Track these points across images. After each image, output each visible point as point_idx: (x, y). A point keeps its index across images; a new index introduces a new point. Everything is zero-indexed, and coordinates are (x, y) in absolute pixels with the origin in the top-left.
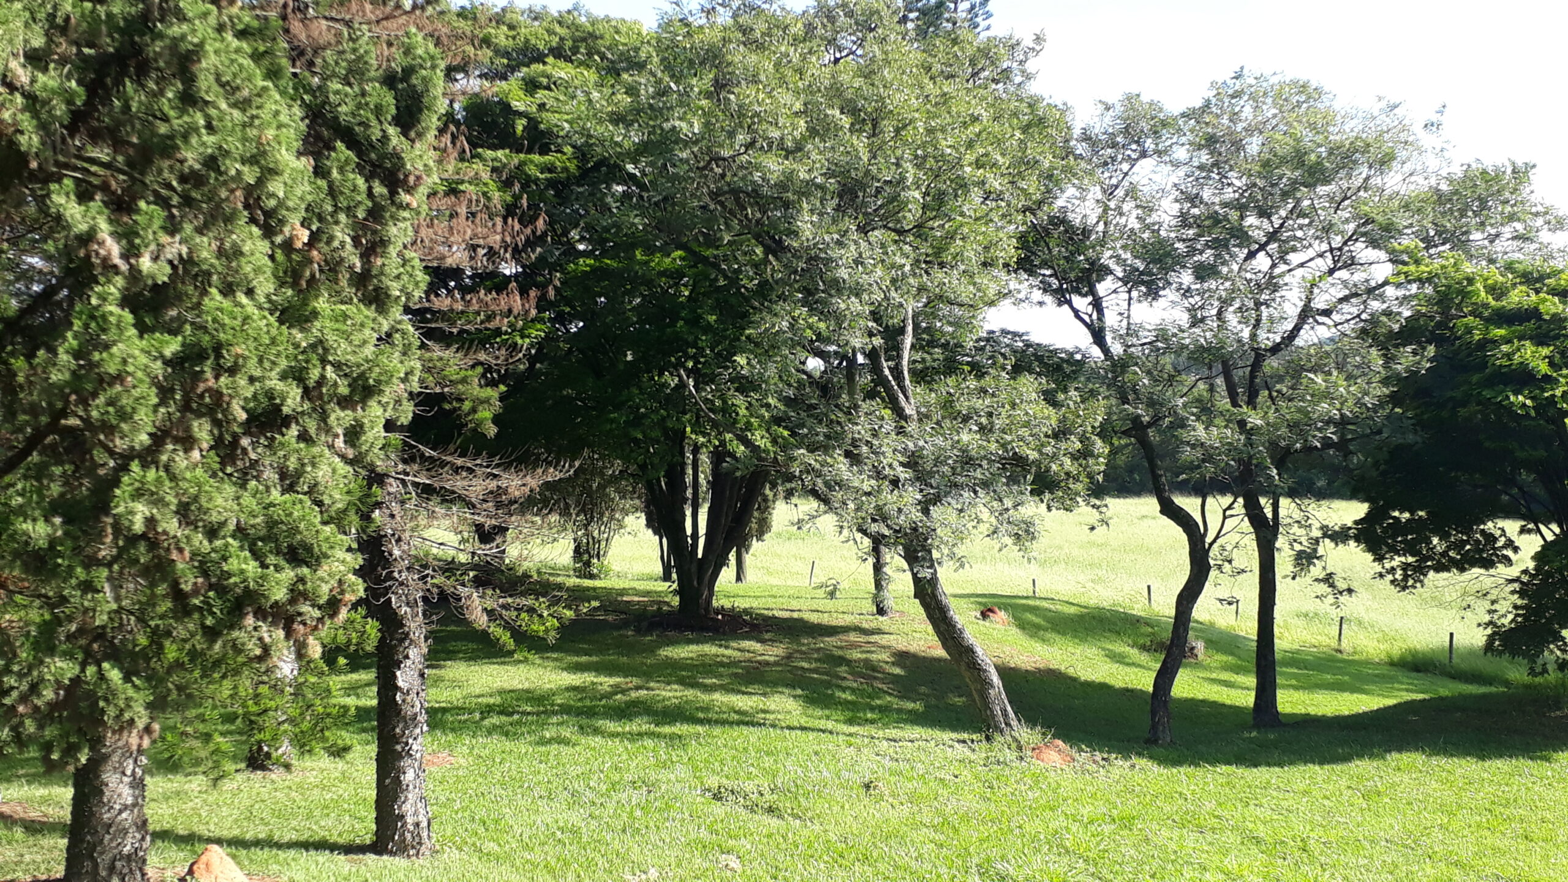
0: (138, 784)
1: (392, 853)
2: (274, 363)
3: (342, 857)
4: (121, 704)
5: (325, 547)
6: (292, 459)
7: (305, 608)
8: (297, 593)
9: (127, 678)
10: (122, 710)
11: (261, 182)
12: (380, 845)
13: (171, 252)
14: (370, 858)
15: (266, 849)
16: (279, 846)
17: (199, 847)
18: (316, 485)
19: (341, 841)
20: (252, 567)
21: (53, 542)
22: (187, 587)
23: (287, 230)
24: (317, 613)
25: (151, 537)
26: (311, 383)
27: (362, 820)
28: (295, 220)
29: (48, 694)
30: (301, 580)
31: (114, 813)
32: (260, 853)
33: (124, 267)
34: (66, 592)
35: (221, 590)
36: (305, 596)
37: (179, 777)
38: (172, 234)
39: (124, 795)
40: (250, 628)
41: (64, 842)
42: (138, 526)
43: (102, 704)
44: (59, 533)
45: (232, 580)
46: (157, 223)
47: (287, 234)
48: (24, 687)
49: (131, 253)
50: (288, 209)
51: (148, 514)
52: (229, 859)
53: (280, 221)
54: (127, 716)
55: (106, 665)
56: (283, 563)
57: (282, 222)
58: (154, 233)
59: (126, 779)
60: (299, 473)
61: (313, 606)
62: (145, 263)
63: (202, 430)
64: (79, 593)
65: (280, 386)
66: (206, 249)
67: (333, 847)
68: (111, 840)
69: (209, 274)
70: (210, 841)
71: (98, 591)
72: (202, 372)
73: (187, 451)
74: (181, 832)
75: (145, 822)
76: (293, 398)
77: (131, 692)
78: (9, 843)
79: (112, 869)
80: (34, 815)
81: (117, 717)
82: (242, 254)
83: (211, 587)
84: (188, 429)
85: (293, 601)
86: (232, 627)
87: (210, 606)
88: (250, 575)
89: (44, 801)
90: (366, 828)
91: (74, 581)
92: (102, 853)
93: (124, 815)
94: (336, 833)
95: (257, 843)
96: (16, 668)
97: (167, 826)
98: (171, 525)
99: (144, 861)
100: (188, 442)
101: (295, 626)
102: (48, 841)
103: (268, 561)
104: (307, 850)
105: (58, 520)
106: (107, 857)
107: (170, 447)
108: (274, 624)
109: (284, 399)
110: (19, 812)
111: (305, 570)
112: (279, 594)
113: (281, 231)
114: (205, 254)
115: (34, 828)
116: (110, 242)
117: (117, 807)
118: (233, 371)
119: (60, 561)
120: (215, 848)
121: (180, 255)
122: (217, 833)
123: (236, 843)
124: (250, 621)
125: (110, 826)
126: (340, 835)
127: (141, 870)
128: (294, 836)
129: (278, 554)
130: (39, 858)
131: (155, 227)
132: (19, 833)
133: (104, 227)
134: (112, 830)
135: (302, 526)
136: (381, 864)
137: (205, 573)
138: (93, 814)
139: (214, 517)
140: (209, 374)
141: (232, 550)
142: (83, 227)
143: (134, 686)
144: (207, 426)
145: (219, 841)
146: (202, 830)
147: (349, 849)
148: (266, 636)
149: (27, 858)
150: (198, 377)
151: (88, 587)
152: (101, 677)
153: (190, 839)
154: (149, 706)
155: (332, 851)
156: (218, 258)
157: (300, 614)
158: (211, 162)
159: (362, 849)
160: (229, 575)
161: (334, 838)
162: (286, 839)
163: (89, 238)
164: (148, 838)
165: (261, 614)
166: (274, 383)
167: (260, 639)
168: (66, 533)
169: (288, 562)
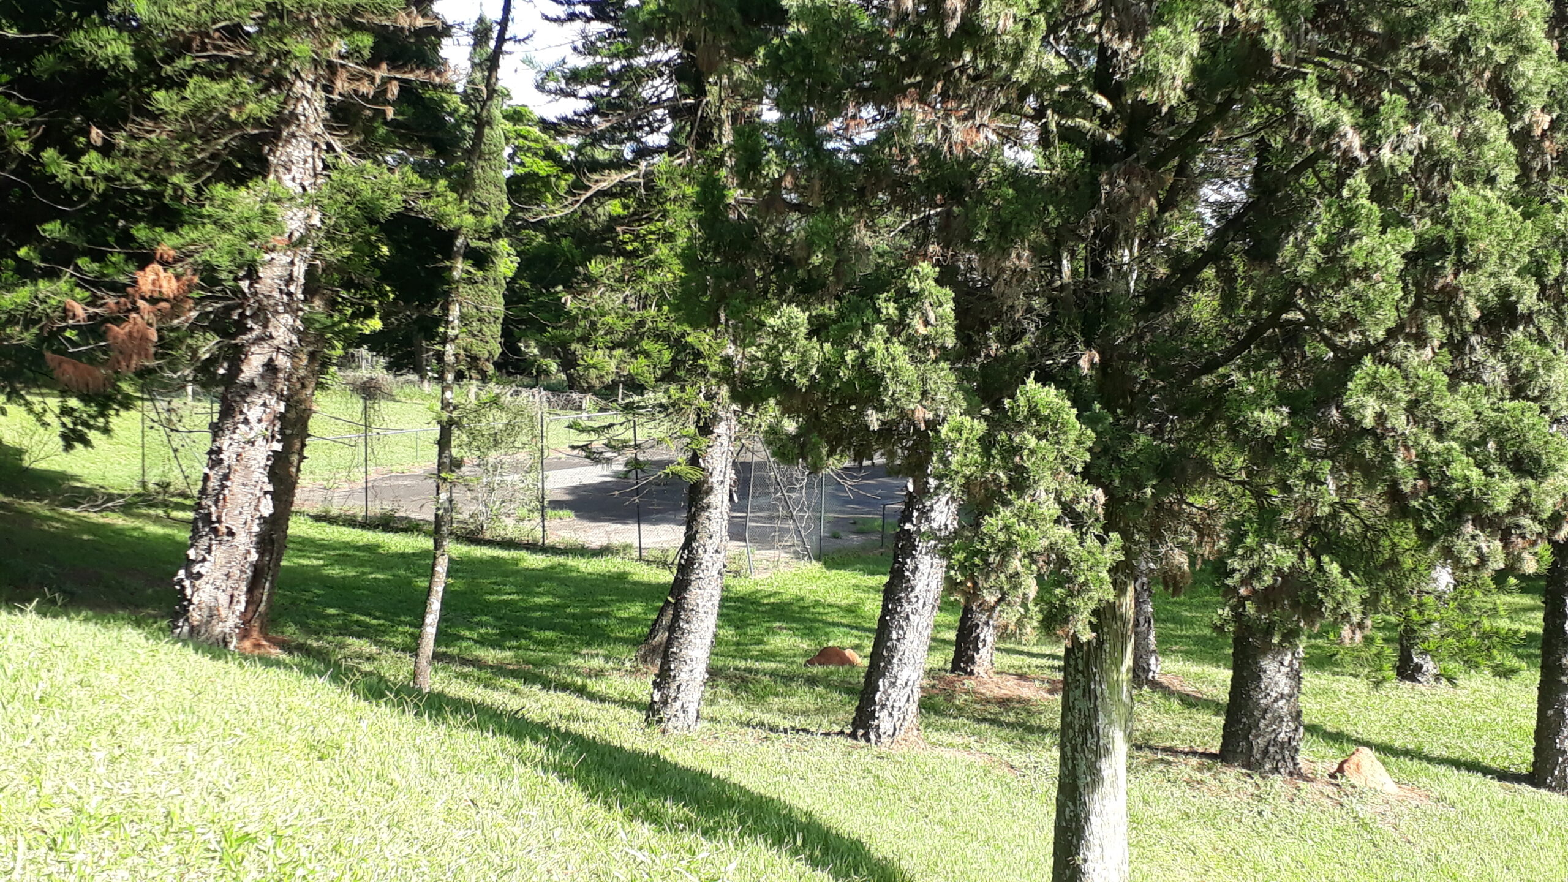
0: (1296, 677)
1: (1550, 788)
2: (1514, 260)
3: (1496, 782)
4: (1339, 597)
5: (1554, 459)
6: (1527, 361)
7: (1525, 521)
8: (1520, 505)
9: (1345, 573)
10: (1339, 603)
11: (1511, 61)
12: (1536, 777)
13: (1410, 143)
14: (1526, 789)
15: (1416, 761)
16: (1430, 760)
17: (1349, 748)
18: (1548, 389)
19: (1494, 766)
20: (1475, 474)
21: (1281, 431)
22: (1407, 489)
23: (1527, 116)
24: (1538, 528)
25: (1379, 432)
26: (1550, 280)
27: (1517, 748)
28: (1536, 104)
29: (1268, 579)
30: (1525, 491)
31: (1270, 700)
32: (1409, 763)
33: (1364, 159)
34: (1290, 482)
35: (1443, 495)
36: (1527, 508)
37: (1327, 675)
38: (1414, 122)
39: (1282, 684)
40: (1468, 536)
41: (1220, 721)
42: (1369, 422)
43: (1320, 595)
44: (1286, 423)
45: (1454, 486)
46: (1400, 112)
47: (1527, 121)
48: (1246, 571)
49: (1371, 144)
50: (1530, 94)
51: (1378, 409)
52: (1380, 764)
53: (1521, 106)
54: (1344, 609)
55: (1325, 558)
56: (1509, 473)
57: (1523, 108)
58: (1396, 123)
59: (1284, 670)
60: (1530, 376)
61: (1534, 519)
62: (1386, 155)
63: (1436, 329)
64: (1303, 483)
65: (1517, 282)
66: (1447, 138)
67: (1486, 771)
68: (1267, 726)
69: (1447, 163)
70: (1359, 742)
71: (1322, 484)
72: (1442, 267)
73: (1418, 348)
74: (1329, 729)
75: (1299, 713)
76: (1529, 298)
77: (1349, 587)
78: (1167, 712)
79: (1265, 752)
80: (1188, 689)
81: (1334, 610)
82: (1484, 140)
83: (1431, 490)
84: (1421, 326)
85: (1513, 513)
86: (1450, 533)
87: (1430, 509)
88: (1474, 482)
89: (1198, 678)
90: (1523, 757)
91: (1299, 471)
92: (1257, 736)
93: (1281, 703)
94: (1489, 757)
95: (1406, 753)
96: (1240, 552)
97: (1316, 721)
98: (1399, 421)
99: (1297, 751)
100: (1420, 340)
101: (1513, 538)
102: (1204, 716)
103: (1491, 469)
104: (1458, 769)
105: (1285, 410)
106: (1261, 742)
107: (1402, 343)
108: (1492, 534)
109: (1520, 296)
110: (1176, 686)
111: (1530, 482)
112: (1502, 505)
113: (1521, 118)
114: (1445, 143)
115: (1190, 702)
116: (1351, 133)
117: (1274, 695)
118: (1472, 267)
119: (1287, 450)
120: (1365, 750)
121: (1420, 146)
122: (1366, 737)
123: (1385, 749)
124: (1469, 529)
125: (1265, 711)
126: (1493, 759)
127: (1293, 759)
128: (1445, 753)
129: (1501, 462)
130: (1194, 731)
131: (1396, 117)
132: (1175, 704)
133: (1346, 119)
134: (1269, 716)
135: (1531, 435)
136: (1538, 796)
137: (1424, 475)
138: (1250, 698)
139: (1444, 418)
140: (1449, 270)
141: (1455, 454)
142: (1325, 121)
143: (1353, 581)
144: (1440, 324)
145: (1368, 744)
146: (1348, 729)
147: (1503, 776)
148: (1484, 545)
149: (1184, 729)
150: (1436, 272)
151: (1311, 478)
152: (1320, 568)
153: (1337, 737)
154: (1364, 602)
155: (1485, 775)
156: (1459, 146)
157: (1518, 527)
158: (1461, 45)
159: (1517, 778)
160: (1452, 479)
161: (1487, 762)
162: (1436, 754)
163: (1330, 130)
164: (1302, 730)
165: (1481, 522)
166: (1510, 278)
167: (1478, 548)
168: (1292, 423)
169: (1513, 471)
